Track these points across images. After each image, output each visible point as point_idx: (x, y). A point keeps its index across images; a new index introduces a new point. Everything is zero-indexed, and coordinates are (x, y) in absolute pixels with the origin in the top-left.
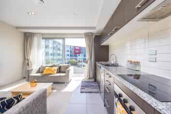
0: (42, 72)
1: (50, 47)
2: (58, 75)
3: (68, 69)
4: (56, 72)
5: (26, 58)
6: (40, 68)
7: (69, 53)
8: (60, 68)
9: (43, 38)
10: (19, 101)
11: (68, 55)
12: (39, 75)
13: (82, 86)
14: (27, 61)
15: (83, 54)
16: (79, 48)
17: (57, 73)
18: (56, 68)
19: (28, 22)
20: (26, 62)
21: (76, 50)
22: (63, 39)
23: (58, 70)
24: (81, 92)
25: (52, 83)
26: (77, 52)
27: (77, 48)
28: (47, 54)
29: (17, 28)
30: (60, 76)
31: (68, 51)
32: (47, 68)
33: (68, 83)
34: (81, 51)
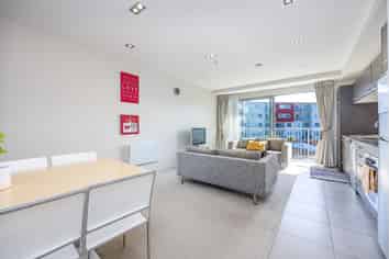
7: (262, 120)
8: (269, 142)
11: (260, 125)
15: (301, 122)
16: (289, 107)
18: (265, 143)
20: (220, 135)
21: (279, 111)
22: (271, 97)
27: (282, 107)
31: (260, 115)
34: (296, 113)
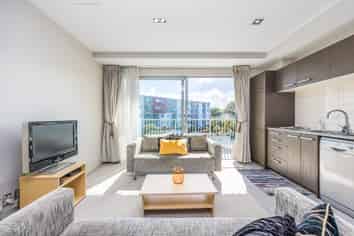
5: (108, 120)
15: (170, 114)
21: (155, 104)
29: (95, 54)
30: (201, 159)
32: (164, 140)
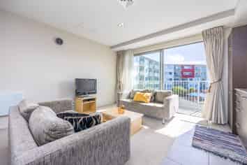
0: (132, 98)
1: (145, 68)
2: (152, 104)
3: (167, 98)
4: (149, 100)
6: (130, 93)
7: (172, 76)
8: (155, 95)
9: (135, 55)
10: (97, 124)
12: (129, 101)
13: (195, 135)
14: (118, 84)
15: (199, 78)
17: (151, 102)
18: (150, 95)
19: (118, 37)
20: (118, 86)
21: (184, 70)
22: (161, 50)
23: (152, 98)
24: (194, 146)
25: (142, 115)
26: (187, 74)
27: (186, 68)
28: (141, 78)
31: (171, 73)
32: (138, 93)
33: (167, 121)
34: (196, 72)
